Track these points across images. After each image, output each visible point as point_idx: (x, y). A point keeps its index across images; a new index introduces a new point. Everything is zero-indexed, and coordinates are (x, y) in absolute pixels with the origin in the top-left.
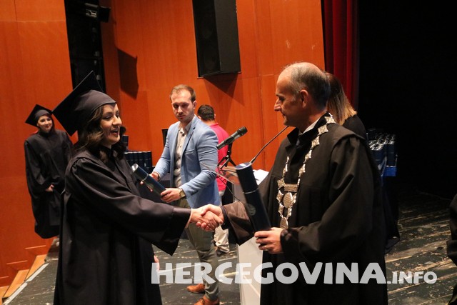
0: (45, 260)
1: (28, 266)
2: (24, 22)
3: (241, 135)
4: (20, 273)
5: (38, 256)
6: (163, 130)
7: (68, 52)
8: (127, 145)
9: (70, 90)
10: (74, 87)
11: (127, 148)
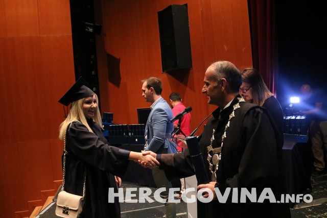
0: (53, 200)
1: (42, 204)
2: (45, 36)
3: (188, 112)
4: (37, 208)
5: (49, 197)
6: (138, 109)
7: (73, 55)
8: (112, 120)
9: (74, 82)
10: (76, 80)
11: (112, 122)
